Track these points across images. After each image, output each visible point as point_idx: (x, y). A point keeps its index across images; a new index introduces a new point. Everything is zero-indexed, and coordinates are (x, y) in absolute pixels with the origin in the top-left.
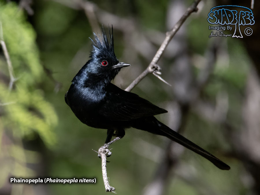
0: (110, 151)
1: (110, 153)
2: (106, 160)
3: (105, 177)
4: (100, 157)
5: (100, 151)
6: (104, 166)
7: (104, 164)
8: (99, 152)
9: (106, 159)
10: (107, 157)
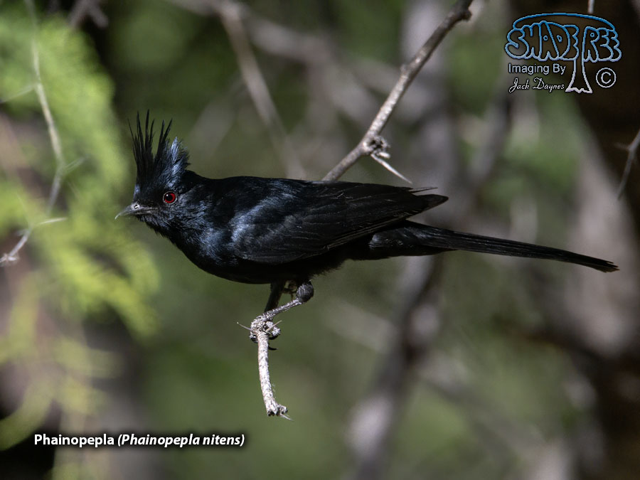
0: (276, 326)
1: (276, 332)
2: (267, 345)
3: (266, 383)
4: (255, 340)
5: (255, 326)
6: (264, 359)
7: (263, 354)
8: (251, 329)
9: (269, 344)
10: (270, 339)
